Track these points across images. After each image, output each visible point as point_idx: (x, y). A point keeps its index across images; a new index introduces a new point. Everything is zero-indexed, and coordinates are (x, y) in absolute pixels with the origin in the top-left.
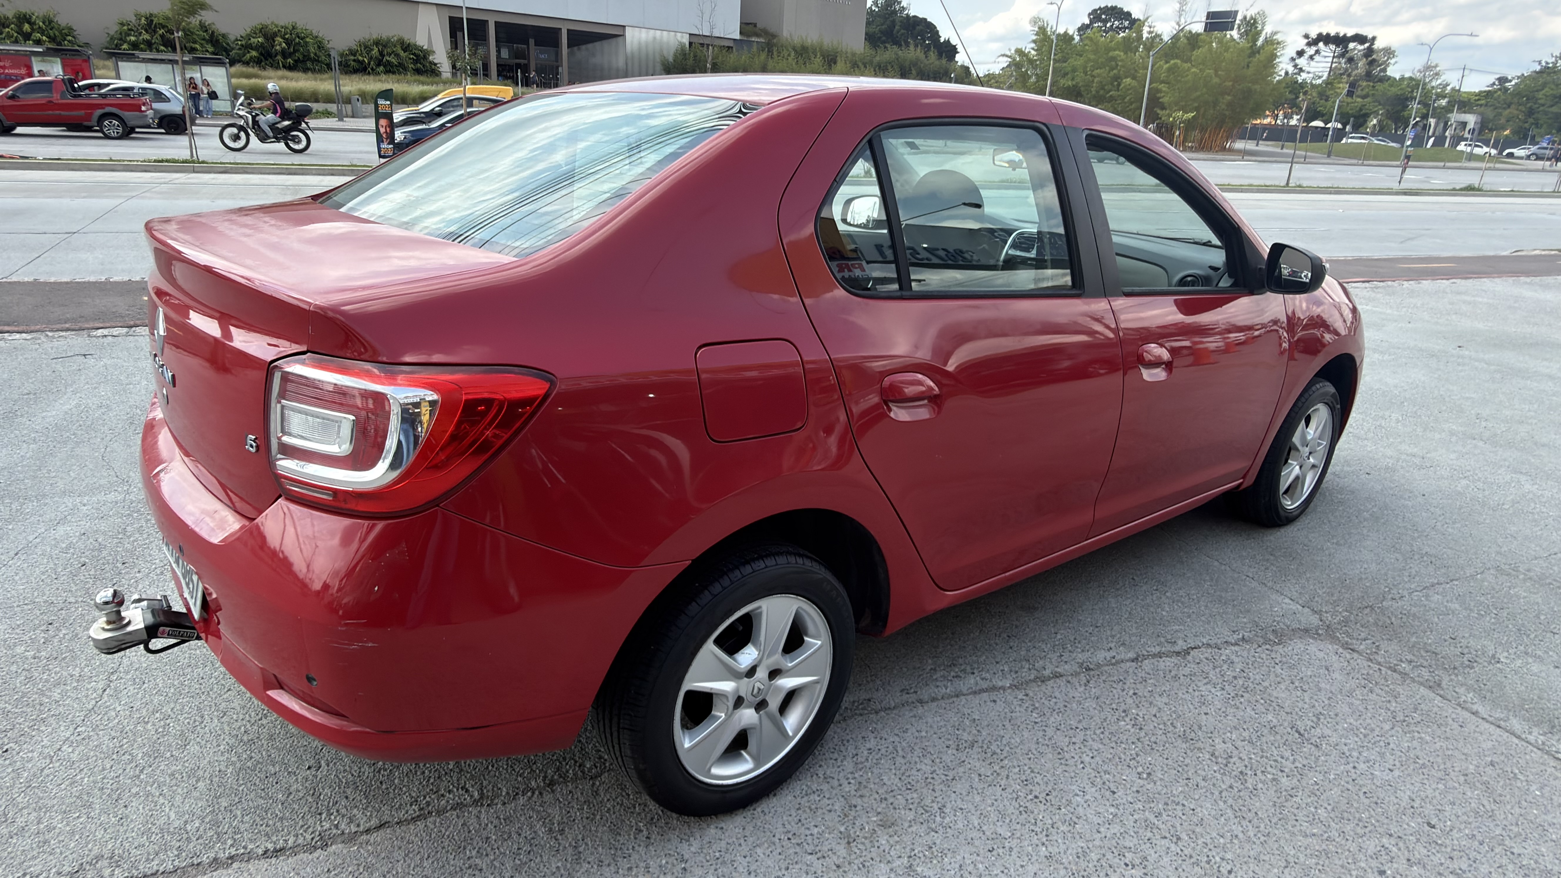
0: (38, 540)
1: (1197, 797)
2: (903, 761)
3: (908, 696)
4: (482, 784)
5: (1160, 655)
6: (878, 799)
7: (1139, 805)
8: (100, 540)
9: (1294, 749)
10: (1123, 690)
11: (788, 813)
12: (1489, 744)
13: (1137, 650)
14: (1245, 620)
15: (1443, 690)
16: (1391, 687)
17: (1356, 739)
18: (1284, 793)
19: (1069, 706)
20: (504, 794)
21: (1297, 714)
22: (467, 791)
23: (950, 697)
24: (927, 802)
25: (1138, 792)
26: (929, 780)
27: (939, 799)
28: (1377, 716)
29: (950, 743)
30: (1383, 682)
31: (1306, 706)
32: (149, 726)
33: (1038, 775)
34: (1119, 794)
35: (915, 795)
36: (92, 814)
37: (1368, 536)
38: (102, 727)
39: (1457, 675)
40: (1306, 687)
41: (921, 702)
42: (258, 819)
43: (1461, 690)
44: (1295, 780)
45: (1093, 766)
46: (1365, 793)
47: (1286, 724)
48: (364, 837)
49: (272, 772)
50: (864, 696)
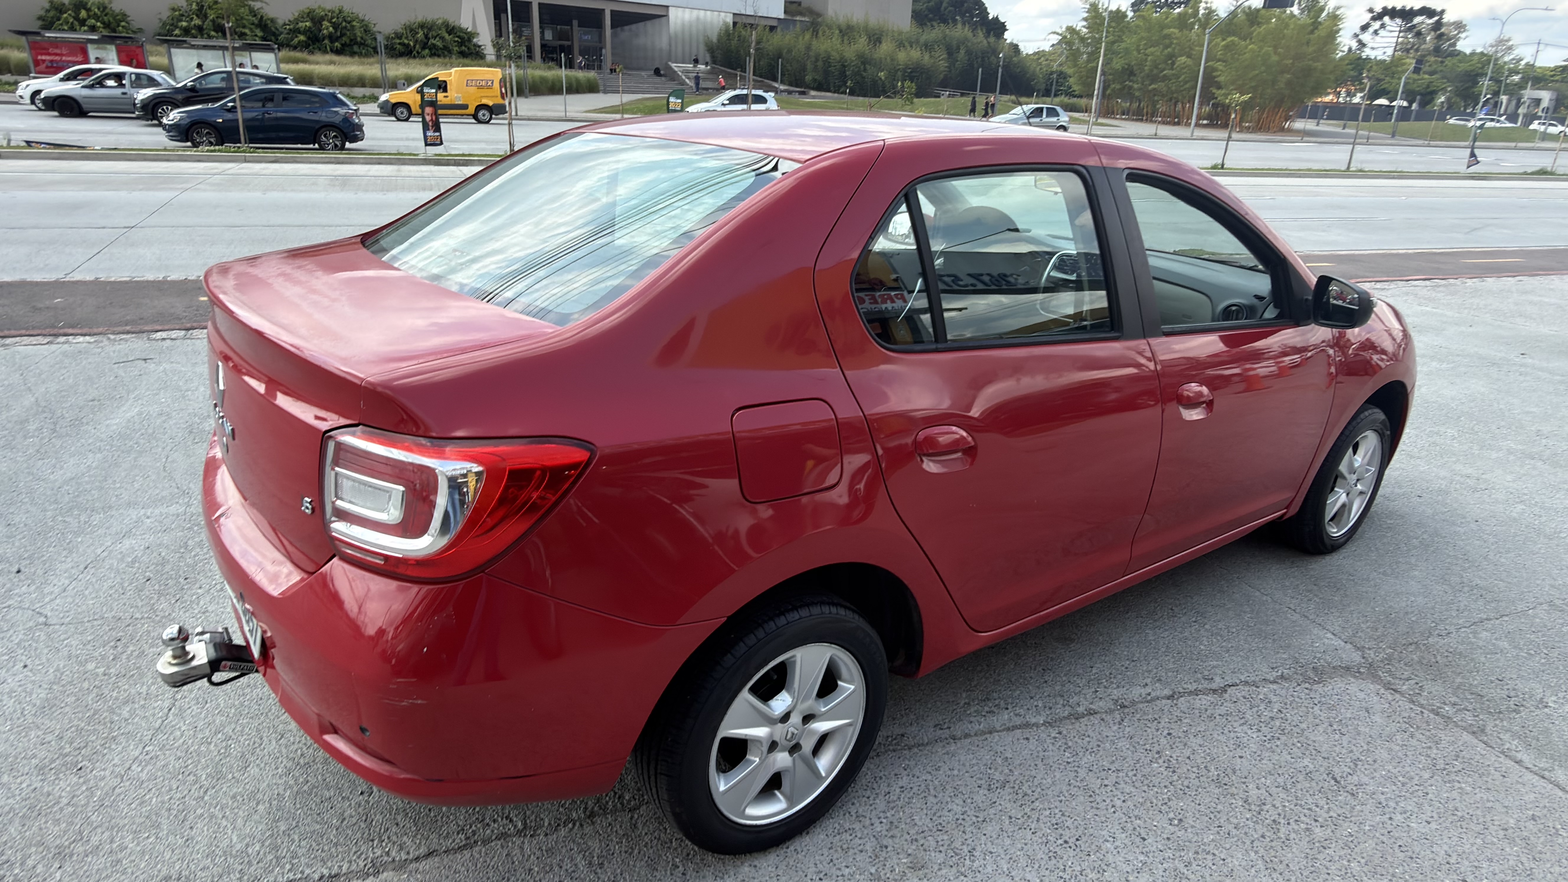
0: (105, 554)
1: (1228, 846)
2: (935, 801)
3: (941, 731)
4: (525, 813)
5: (1196, 693)
6: (909, 839)
7: (1169, 853)
8: (163, 554)
9: (1330, 797)
10: (1158, 730)
11: (820, 852)
12: (1532, 796)
13: (1173, 686)
14: (1285, 656)
15: (1486, 736)
16: (1433, 732)
17: (1394, 788)
18: (1317, 844)
19: (1102, 746)
20: (546, 824)
21: (1334, 759)
22: (511, 821)
23: (983, 733)
24: (957, 844)
25: (1168, 839)
26: (959, 822)
27: (969, 841)
28: (1417, 763)
29: (983, 782)
30: (1424, 726)
31: (1344, 751)
32: (212, 747)
33: (1068, 819)
34: (1150, 841)
35: (946, 837)
36: (160, 835)
37: (1416, 566)
38: (167, 747)
39: (1502, 720)
40: (1344, 730)
41: (954, 738)
42: (314, 844)
43: (1506, 737)
44: (1329, 831)
45: (1124, 810)
46: (1400, 846)
47: (1322, 769)
48: (414, 865)
49: (328, 796)
50: (898, 731)
